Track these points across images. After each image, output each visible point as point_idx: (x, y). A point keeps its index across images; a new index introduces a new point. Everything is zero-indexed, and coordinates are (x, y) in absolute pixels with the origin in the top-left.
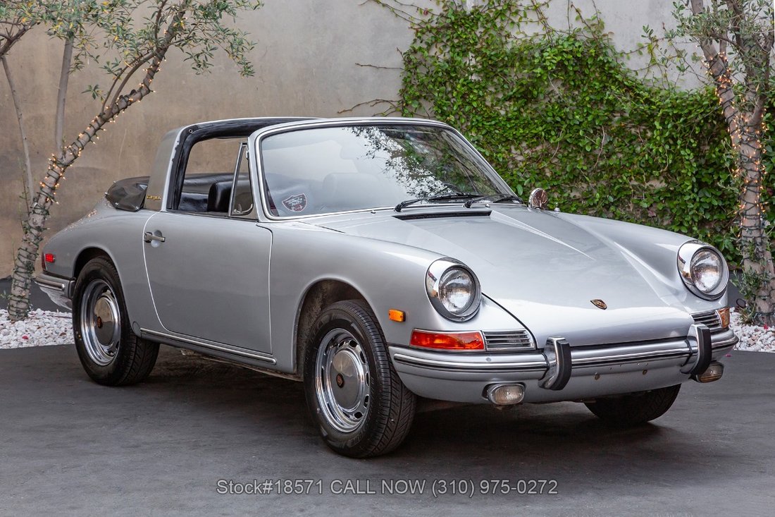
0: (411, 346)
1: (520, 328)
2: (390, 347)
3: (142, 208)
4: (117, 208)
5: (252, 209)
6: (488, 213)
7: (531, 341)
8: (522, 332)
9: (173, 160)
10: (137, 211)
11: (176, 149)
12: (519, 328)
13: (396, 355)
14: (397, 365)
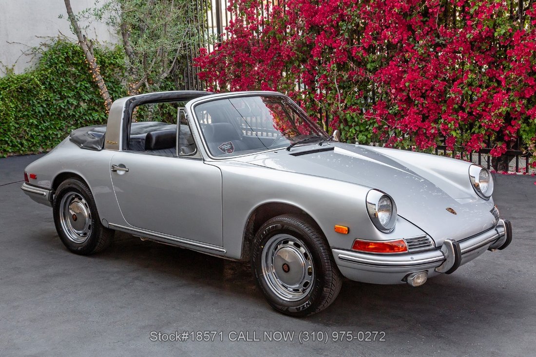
0: (353, 250)
1: (424, 234)
2: (333, 250)
3: (103, 148)
4: (82, 148)
5: (196, 152)
6: (332, 149)
7: (432, 242)
8: (425, 237)
9: (123, 119)
10: (100, 150)
11: (124, 112)
12: (422, 234)
13: (340, 255)
14: (338, 261)
